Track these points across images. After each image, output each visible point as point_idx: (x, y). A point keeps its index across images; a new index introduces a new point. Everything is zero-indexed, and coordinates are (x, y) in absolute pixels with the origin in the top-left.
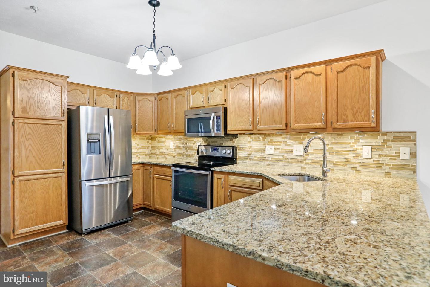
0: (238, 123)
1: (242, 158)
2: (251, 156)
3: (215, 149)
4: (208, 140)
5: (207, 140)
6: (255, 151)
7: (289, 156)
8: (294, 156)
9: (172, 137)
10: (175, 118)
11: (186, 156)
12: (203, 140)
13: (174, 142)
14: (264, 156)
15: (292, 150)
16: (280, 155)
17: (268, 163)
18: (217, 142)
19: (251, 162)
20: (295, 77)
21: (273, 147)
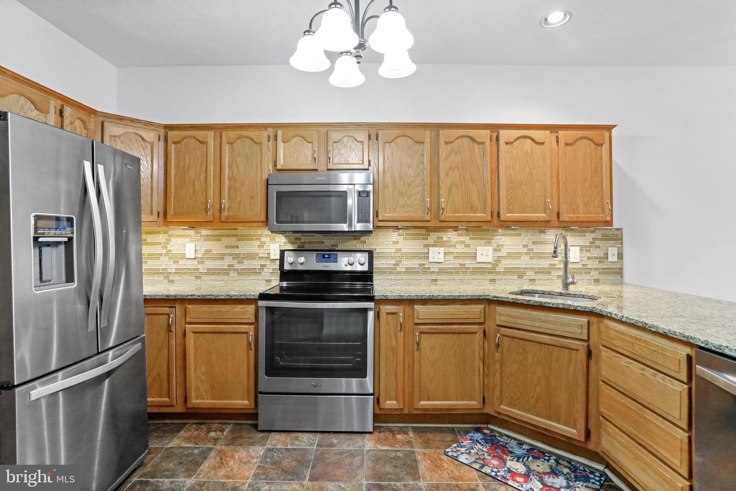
0: (401, 207)
1: (383, 272)
2: (400, 266)
3: (326, 256)
4: (300, 239)
5: (296, 239)
6: (408, 258)
7: (469, 263)
8: (478, 263)
9: (192, 232)
10: (229, 188)
11: (236, 274)
12: (287, 239)
13: (199, 243)
14: (426, 266)
15: (476, 254)
16: (453, 263)
17: (433, 277)
18: (323, 243)
19: (399, 277)
20: (506, 141)
21: (442, 250)
